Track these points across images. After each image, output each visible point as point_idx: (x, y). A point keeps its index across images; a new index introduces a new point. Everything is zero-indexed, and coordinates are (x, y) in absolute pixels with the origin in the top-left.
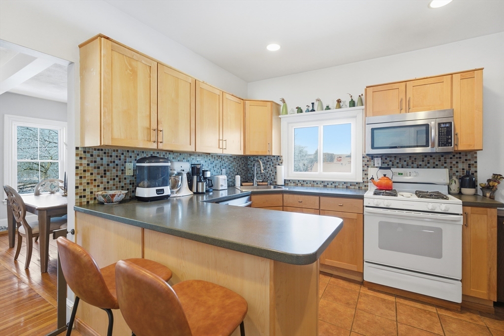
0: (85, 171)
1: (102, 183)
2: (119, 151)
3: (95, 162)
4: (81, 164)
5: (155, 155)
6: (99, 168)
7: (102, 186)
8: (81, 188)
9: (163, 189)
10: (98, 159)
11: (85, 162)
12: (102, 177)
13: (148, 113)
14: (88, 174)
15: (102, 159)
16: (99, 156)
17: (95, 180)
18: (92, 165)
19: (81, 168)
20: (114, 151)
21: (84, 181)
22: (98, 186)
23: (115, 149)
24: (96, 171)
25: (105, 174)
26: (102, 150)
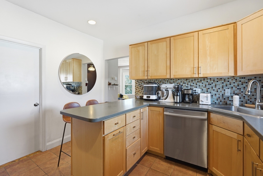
0: (137, 87)
1: (142, 92)
2: (147, 80)
3: (140, 85)
4: (136, 85)
5: (151, 81)
6: (141, 87)
7: (142, 93)
8: (136, 93)
9: (150, 96)
10: (141, 84)
11: (137, 85)
12: (142, 90)
13: (144, 65)
14: (138, 89)
15: (142, 84)
16: (141, 82)
17: (140, 91)
18: (139, 86)
19: (136, 87)
20: (145, 80)
21: (137, 91)
22: (141, 93)
23: (146, 80)
24: (140, 88)
25: (143, 89)
26: (142, 80)
